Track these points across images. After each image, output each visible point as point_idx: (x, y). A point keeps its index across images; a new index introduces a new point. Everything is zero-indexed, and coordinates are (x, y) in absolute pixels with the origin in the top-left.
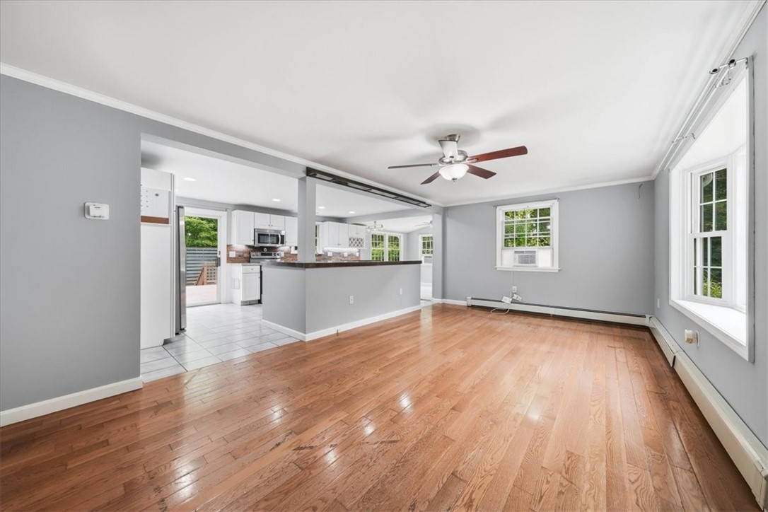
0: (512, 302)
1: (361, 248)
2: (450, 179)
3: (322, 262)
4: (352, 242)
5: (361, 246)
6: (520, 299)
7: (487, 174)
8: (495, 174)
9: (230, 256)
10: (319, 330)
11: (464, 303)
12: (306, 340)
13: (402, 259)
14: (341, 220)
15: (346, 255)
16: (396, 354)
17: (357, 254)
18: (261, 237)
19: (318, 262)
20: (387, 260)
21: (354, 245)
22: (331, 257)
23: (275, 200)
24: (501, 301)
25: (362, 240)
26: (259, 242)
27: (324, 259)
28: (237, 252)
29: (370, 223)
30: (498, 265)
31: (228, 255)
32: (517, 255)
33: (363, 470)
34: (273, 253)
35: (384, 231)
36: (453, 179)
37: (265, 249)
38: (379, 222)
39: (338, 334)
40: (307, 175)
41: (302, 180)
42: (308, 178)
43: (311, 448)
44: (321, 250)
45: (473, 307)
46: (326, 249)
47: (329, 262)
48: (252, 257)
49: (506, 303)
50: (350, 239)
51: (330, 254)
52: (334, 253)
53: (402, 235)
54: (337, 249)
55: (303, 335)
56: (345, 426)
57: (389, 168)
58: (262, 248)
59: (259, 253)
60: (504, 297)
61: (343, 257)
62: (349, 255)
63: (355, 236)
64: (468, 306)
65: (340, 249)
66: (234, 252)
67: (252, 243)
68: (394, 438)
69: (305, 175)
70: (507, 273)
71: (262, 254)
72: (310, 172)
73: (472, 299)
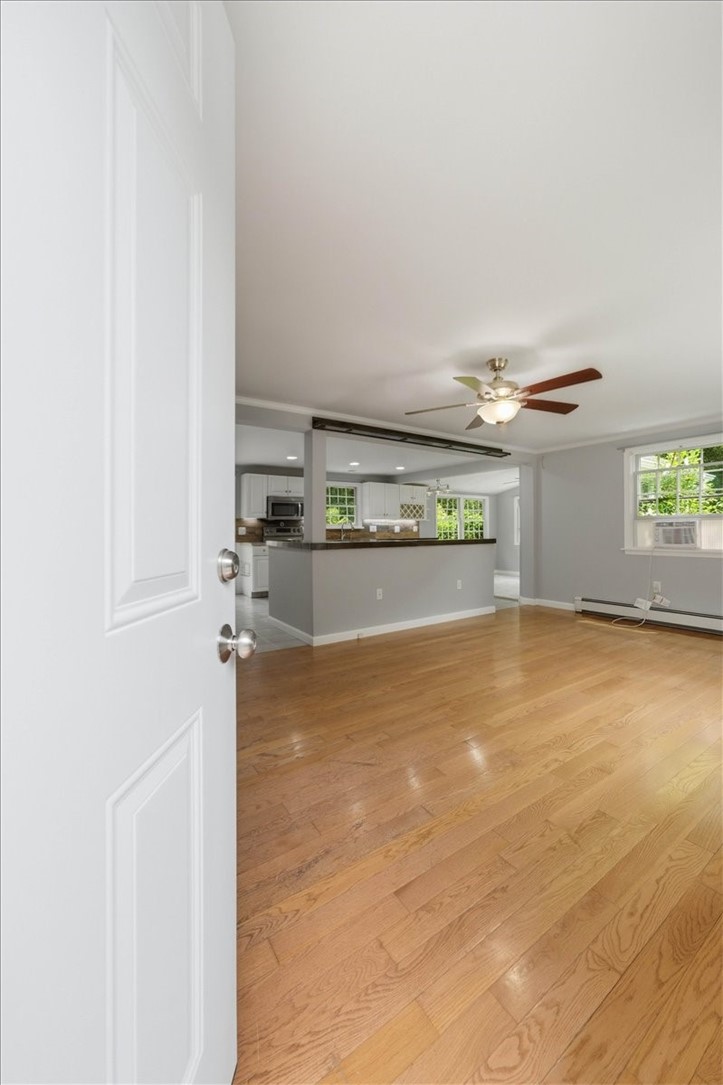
0: (651, 609)
1: (419, 520)
2: (494, 423)
3: (362, 541)
4: (406, 511)
5: (420, 516)
6: (666, 603)
7: (565, 408)
8: (576, 406)
9: (240, 533)
10: (333, 632)
11: (569, 606)
12: (315, 645)
13: (487, 536)
14: (388, 479)
15: (397, 529)
16: (423, 671)
17: (415, 529)
18: (276, 507)
19: (329, 542)
20: (463, 538)
21: (409, 516)
22: (374, 533)
23: (290, 458)
24: (632, 606)
25: (420, 508)
26: (273, 514)
27: (364, 536)
28: (247, 528)
29: (432, 483)
30: (628, 546)
31: (237, 531)
32: (661, 529)
33: (321, 785)
34: (292, 529)
35: (450, 493)
36: (498, 423)
37: (282, 524)
38: (444, 481)
39: (358, 640)
40: (314, 427)
41: (308, 434)
42: (315, 431)
43: (276, 756)
44: (360, 523)
45: (585, 614)
46: (367, 521)
47: (371, 540)
48: (266, 534)
49: (643, 609)
50: (402, 507)
51: (373, 529)
52: (378, 527)
53: (487, 498)
54: (383, 521)
55: (310, 637)
56: (321, 741)
57: (407, 414)
58: (276, 523)
59: (274, 530)
60: (639, 600)
61: (394, 533)
62: (401, 531)
63: (409, 501)
64: (577, 612)
65: (388, 521)
66: (244, 528)
67: (264, 516)
68: (372, 761)
69: (310, 428)
70: (643, 560)
71: (278, 531)
72: (319, 423)
73: (583, 600)
